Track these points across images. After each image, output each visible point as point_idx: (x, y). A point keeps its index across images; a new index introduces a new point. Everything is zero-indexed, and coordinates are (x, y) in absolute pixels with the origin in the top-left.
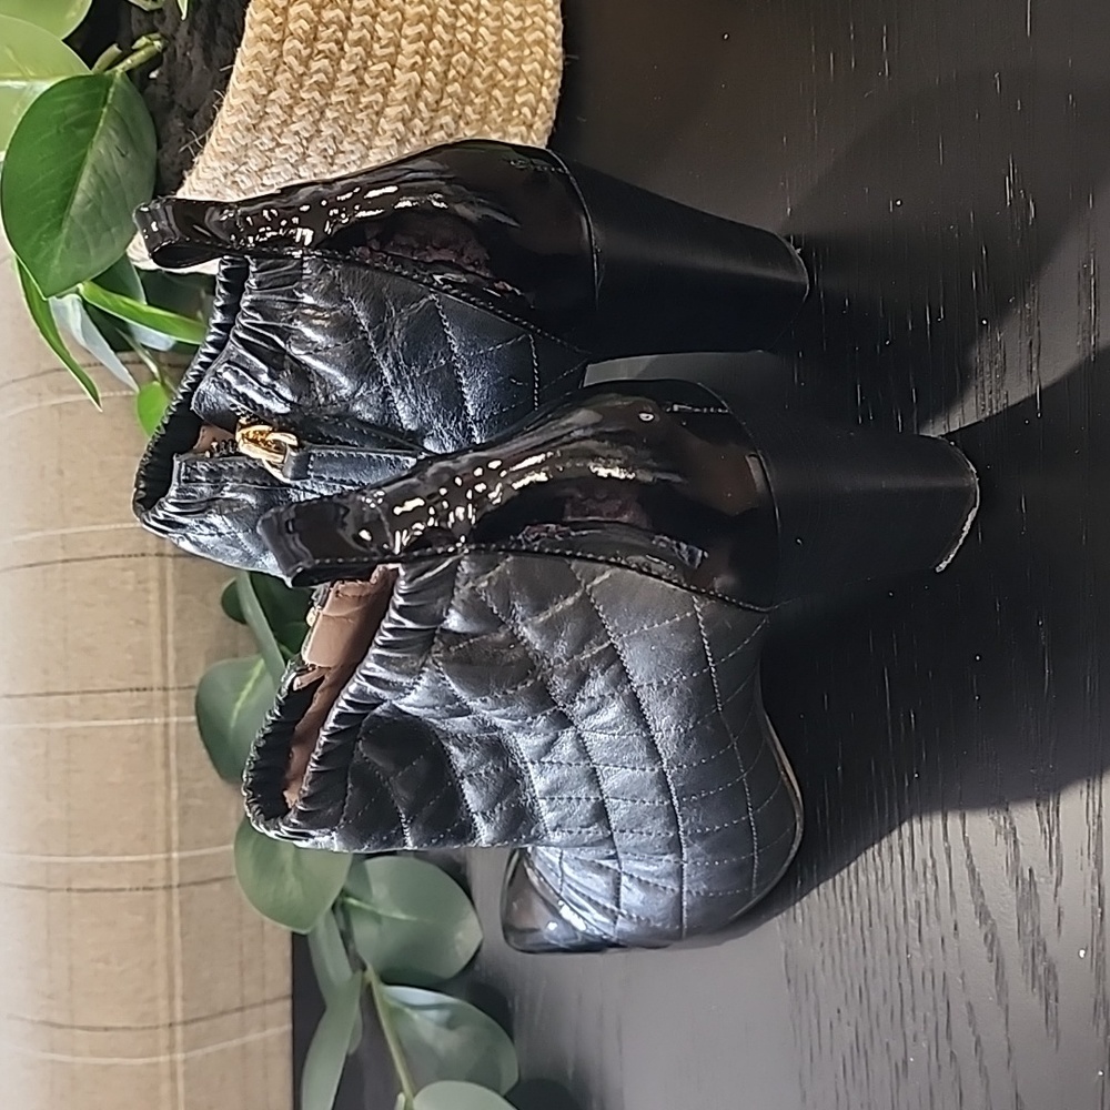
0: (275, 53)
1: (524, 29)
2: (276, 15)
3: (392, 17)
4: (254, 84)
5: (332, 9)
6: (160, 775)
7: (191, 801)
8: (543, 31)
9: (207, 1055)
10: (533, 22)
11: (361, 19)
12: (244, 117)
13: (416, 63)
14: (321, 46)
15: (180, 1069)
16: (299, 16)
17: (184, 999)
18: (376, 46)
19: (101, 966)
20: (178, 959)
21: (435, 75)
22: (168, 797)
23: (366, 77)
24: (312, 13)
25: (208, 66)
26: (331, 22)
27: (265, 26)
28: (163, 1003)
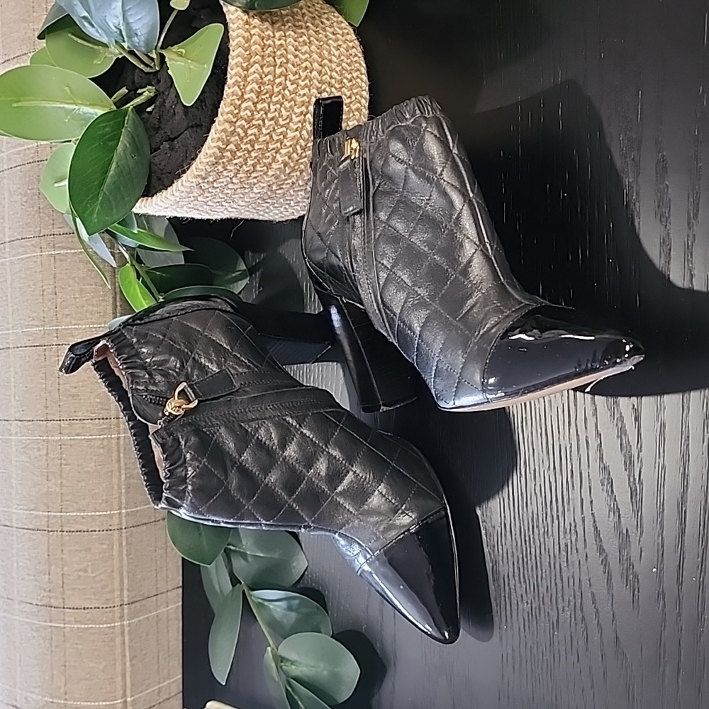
0: (233, 128)
1: (351, 103)
2: (236, 109)
3: (290, 104)
4: (220, 144)
5: (262, 103)
6: (116, 466)
7: (132, 481)
8: (360, 103)
9: (140, 621)
10: (356, 98)
11: (275, 107)
12: (213, 159)
13: (299, 127)
14: (254, 122)
15: (127, 629)
16: (246, 109)
17: (128, 590)
18: (280, 120)
19: (81, 573)
20: (125, 569)
21: (307, 132)
22: (120, 479)
23: (274, 135)
24: (252, 106)
25: (185, 116)
26: (261, 110)
27: (229, 115)
28: (117, 593)
